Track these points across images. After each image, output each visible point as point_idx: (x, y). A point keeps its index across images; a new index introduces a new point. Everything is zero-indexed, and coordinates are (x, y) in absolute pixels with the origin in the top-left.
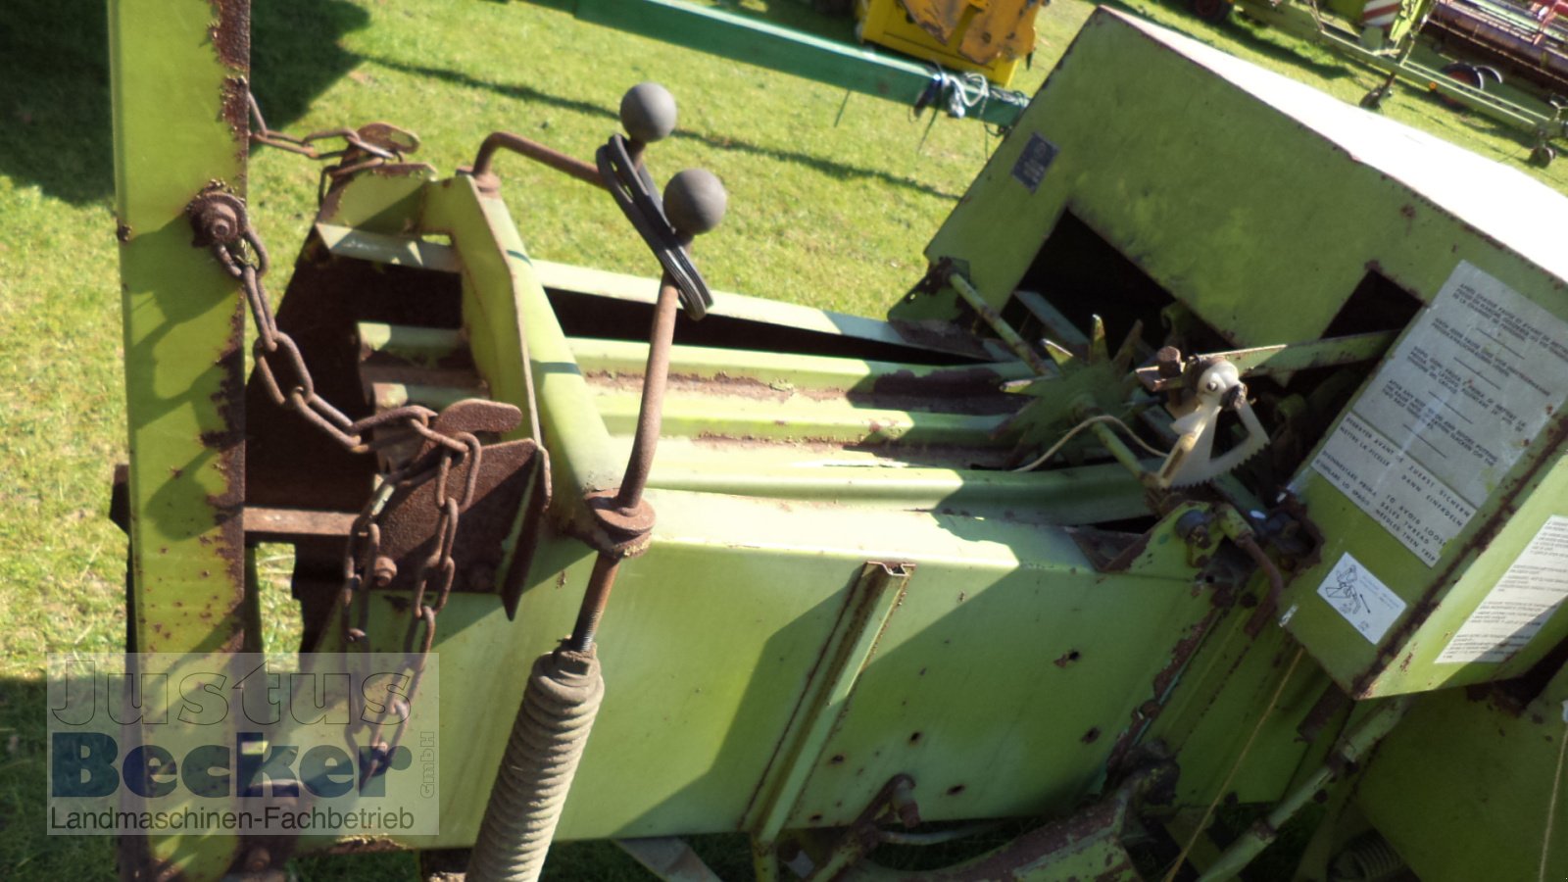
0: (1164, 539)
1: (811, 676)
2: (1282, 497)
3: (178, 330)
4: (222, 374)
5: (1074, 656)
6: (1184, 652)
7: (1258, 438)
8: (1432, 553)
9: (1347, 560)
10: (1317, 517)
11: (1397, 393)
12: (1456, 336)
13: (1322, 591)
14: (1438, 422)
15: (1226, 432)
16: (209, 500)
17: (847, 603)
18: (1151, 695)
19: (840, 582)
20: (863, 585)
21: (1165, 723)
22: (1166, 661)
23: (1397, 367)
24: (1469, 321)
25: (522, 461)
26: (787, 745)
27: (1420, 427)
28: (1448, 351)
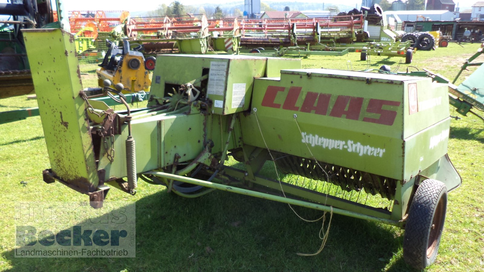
0: (193, 108)
1: (158, 139)
2: (206, 99)
3: (81, 107)
4: (85, 112)
5: (190, 129)
6: (205, 124)
7: (198, 92)
8: (222, 94)
9: (215, 101)
10: (210, 99)
11: (212, 80)
12: (214, 70)
13: (215, 106)
14: (217, 80)
15: (194, 92)
16: (87, 127)
17: (158, 127)
18: (204, 133)
19: (156, 125)
20: (159, 124)
21: (208, 137)
22: (203, 127)
23: (210, 77)
24: (214, 68)
25: (115, 115)
26: (159, 151)
27: (215, 82)
28: (214, 72)
